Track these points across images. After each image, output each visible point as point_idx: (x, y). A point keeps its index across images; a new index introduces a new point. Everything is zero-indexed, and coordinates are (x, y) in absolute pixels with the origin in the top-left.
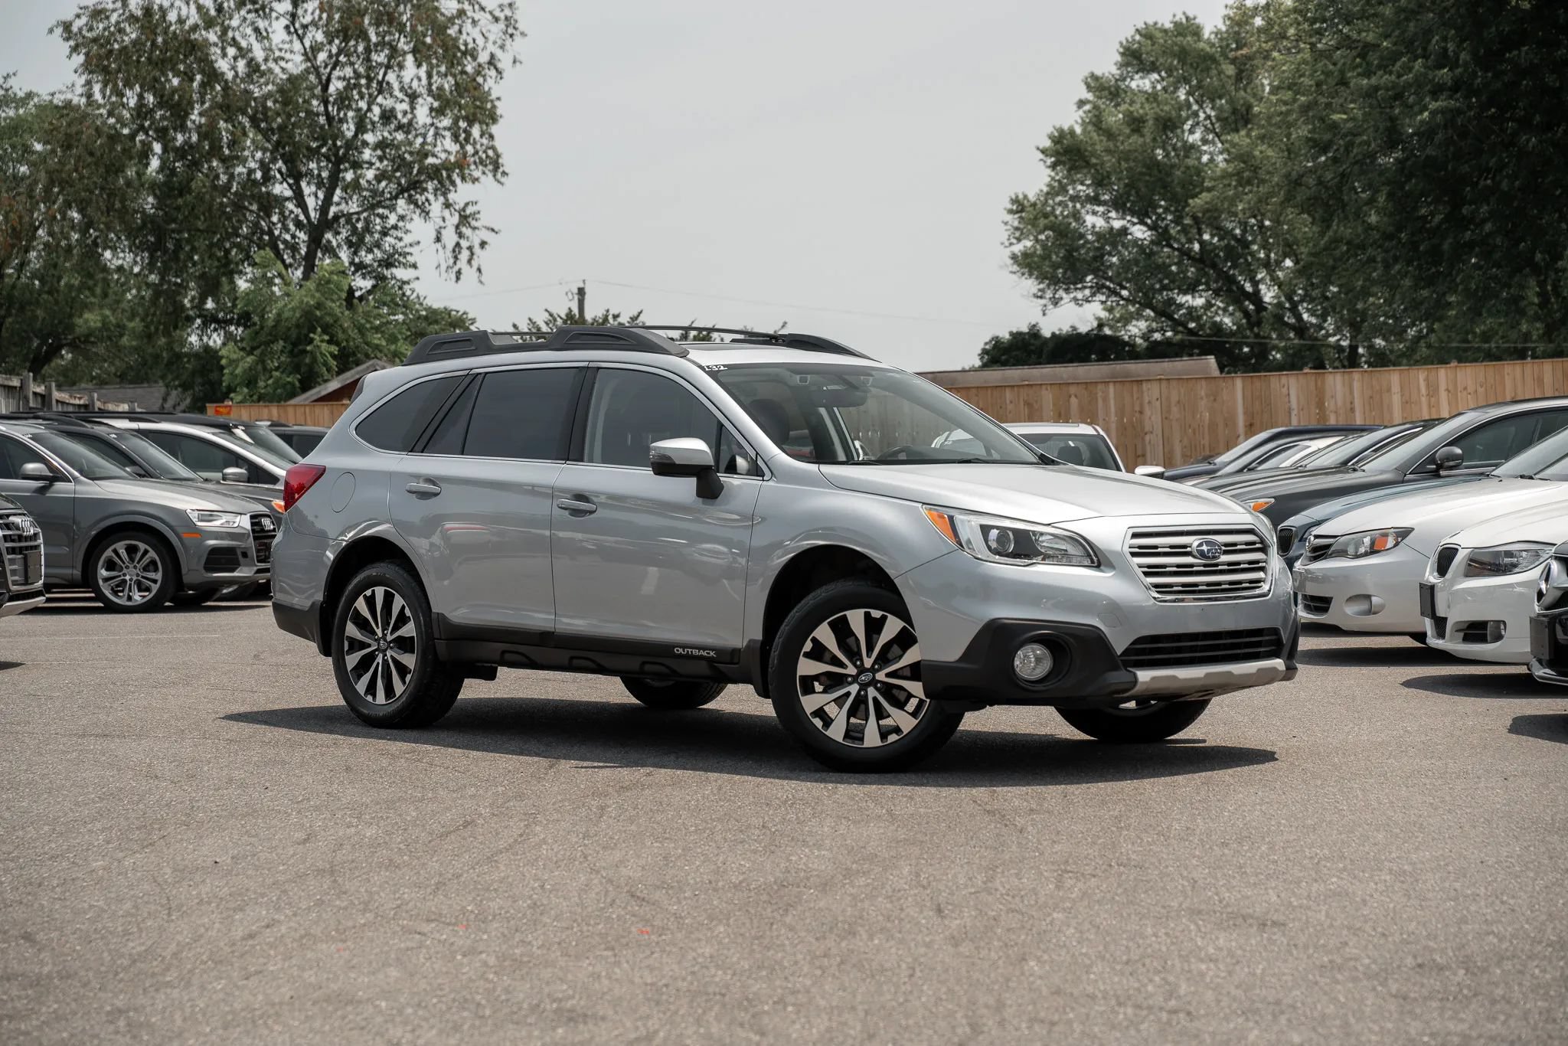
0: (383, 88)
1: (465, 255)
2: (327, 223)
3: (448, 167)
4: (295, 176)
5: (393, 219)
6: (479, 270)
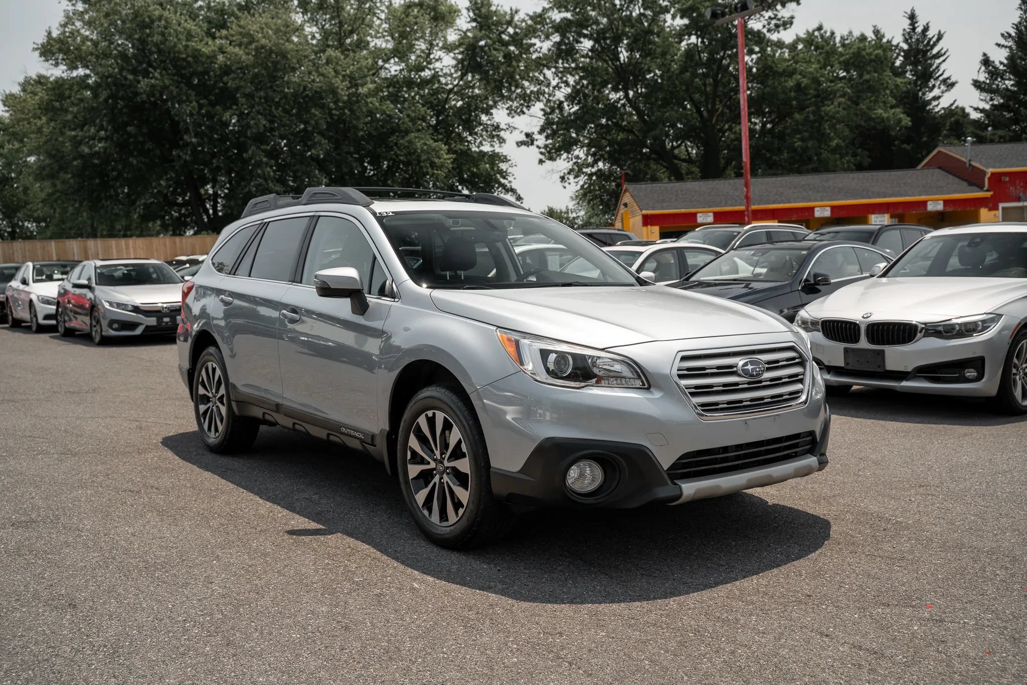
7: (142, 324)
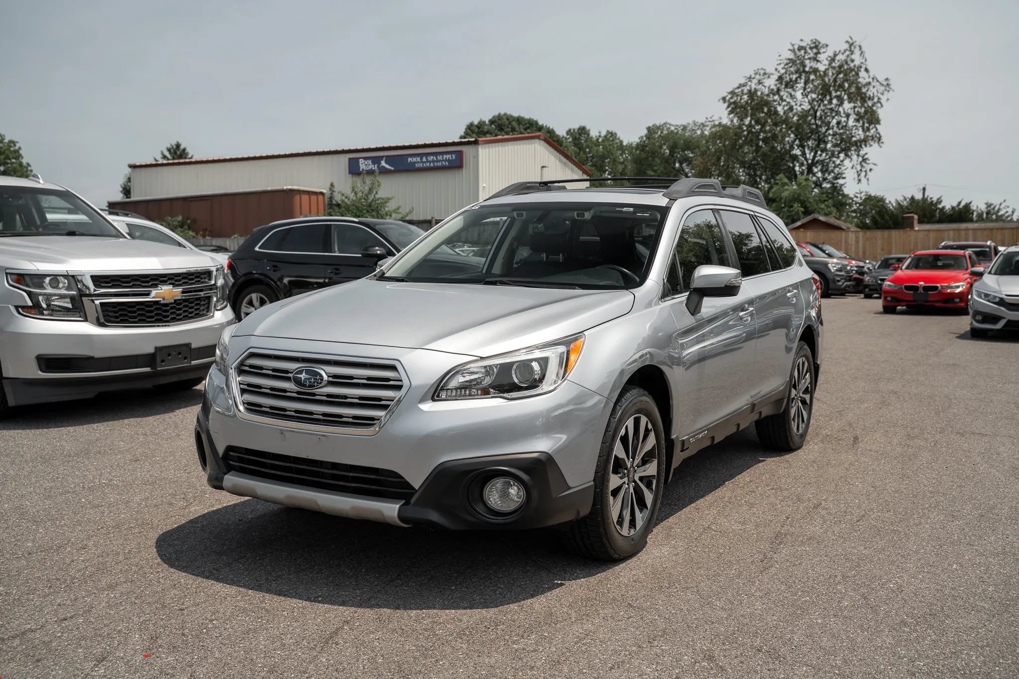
0: (838, 113)
1: (863, 174)
2: (814, 164)
3: (861, 141)
4: (802, 146)
5: (838, 162)
6: (868, 180)
7: (1004, 318)
